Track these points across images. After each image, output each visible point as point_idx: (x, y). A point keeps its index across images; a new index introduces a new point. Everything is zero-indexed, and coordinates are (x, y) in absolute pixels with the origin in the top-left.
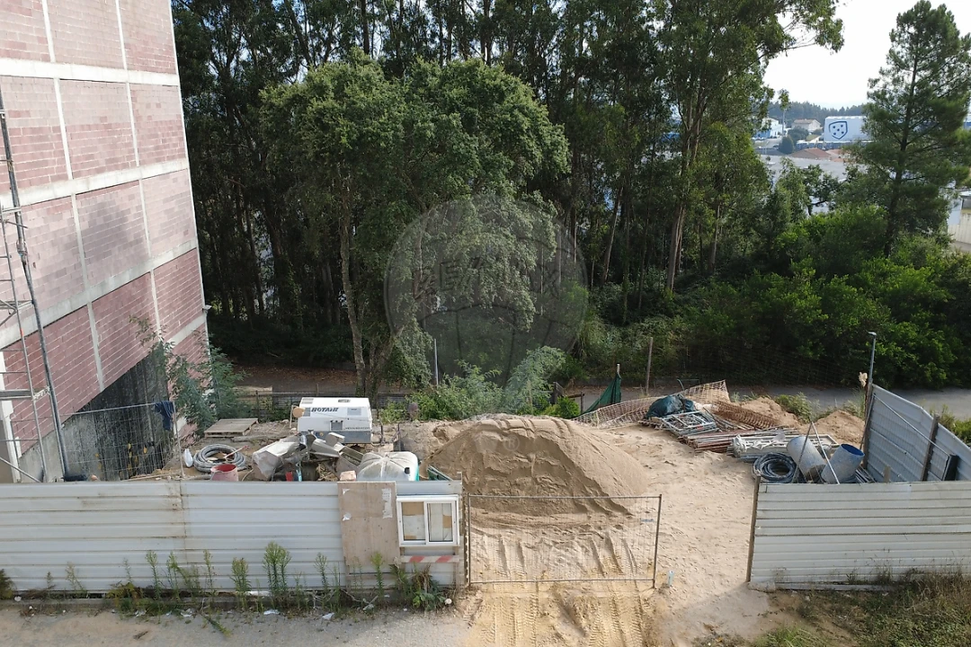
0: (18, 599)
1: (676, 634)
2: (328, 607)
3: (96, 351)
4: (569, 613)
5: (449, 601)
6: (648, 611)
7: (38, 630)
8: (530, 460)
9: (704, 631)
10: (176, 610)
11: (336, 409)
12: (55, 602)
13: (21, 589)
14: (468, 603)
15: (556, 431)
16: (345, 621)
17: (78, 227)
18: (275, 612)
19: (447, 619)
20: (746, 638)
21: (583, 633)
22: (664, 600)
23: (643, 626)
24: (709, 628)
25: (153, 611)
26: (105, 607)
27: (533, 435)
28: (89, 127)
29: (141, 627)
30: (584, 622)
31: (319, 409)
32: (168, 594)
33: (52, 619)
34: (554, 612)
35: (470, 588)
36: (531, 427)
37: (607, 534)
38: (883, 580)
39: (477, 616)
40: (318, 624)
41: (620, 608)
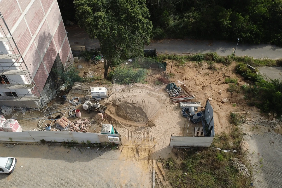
0: (47, 143)
1: (154, 157)
2: (98, 147)
3: (46, 69)
4: (137, 152)
5: (118, 148)
6: (151, 152)
7: (52, 150)
8: (136, 111)
9: (159, 157)
10: (73, 146)
11: (98, 92)
12: (53, 144)
13: (47, 141)
14: (121, 148)
15: (142, 105)
16: (101, 151)
17: (36, 47)
18: (89, 148)
19: (117, 151)
20: (165, 159)
21: (139, 156)
22: (154, 149)
23: (149, 154)
24: (159, 156)
25: (70, 146)
26: (61, 145)
27: (137, 106)
28: (33, 19)
29: (68, 150)
30: (139, 154)
31: (95, 92)
32: (71, 143)
33: (53, 147)
34: (135, 151)
35: (121, 145)
36: (137, 104)
37: (148, 130)
38: (193, 147)
39: (122, 151)
40: (96, 151)
41: (146, 150)
